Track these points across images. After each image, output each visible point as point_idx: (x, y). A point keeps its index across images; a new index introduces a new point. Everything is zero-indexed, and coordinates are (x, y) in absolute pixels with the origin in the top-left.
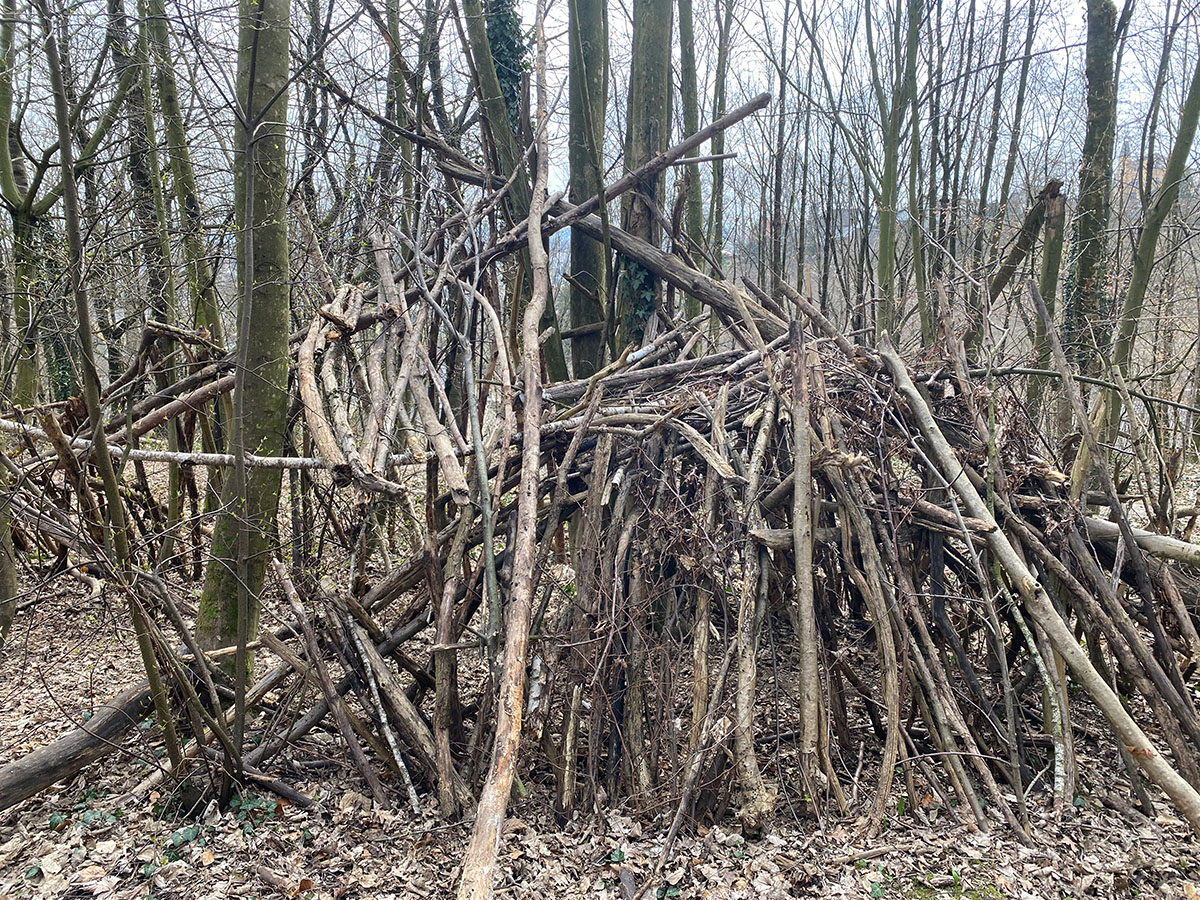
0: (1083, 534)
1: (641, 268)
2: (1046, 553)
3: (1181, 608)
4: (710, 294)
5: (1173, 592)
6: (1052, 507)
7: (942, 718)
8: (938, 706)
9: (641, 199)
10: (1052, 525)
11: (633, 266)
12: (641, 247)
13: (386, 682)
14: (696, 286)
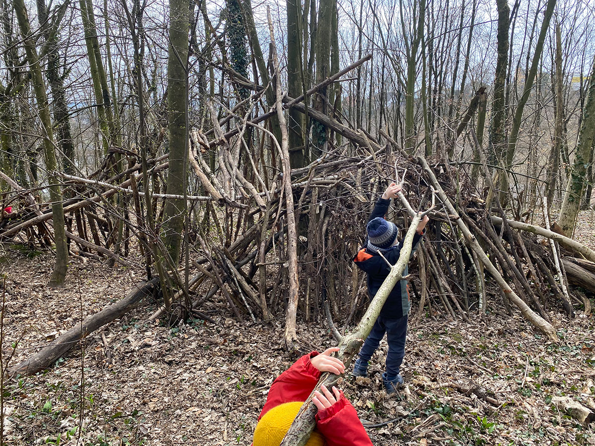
0: (490, 222)
1: (321, 124)
2: (477, 228)
3: (523, 247)
4: (349, 134)
5: (521, 242)
6: (479, 212)
7: (441, 284)
8: (439, 280)
9: (320, 96)
10: (479, 218)
11: (317, 123)
12: (321, 116)
13: (240, 278)
14: (344, 131)
